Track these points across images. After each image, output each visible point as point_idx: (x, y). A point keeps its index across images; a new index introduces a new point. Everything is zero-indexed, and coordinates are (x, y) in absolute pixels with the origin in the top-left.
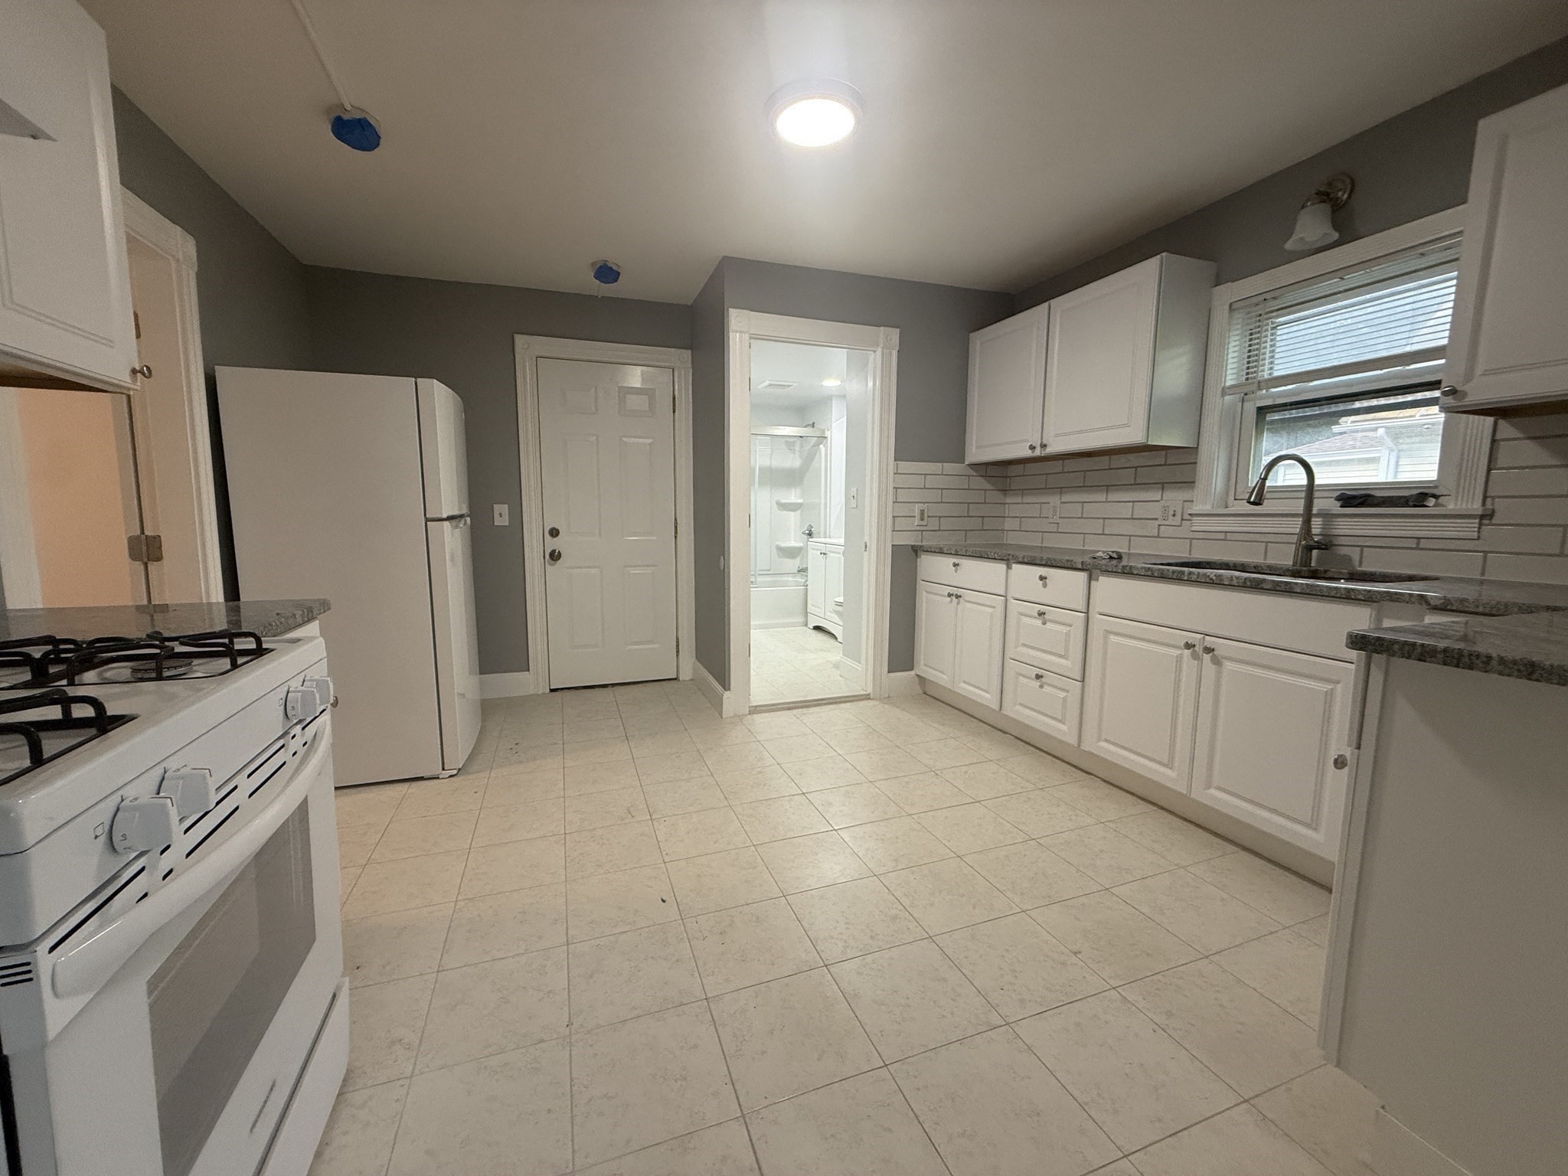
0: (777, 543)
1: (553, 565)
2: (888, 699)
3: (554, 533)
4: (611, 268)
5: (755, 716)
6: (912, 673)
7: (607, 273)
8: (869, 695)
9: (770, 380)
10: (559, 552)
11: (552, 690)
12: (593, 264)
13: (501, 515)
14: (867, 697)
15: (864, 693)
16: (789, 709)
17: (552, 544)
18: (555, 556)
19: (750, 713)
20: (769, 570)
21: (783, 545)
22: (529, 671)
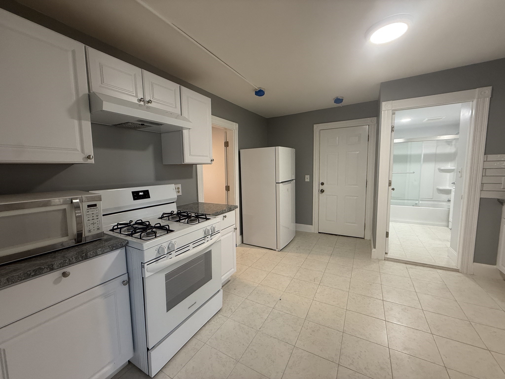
0: (437, 187)
1: (322, 194)
2: (472, 276)
3: (322, 184)
4: (339, 99)
5: (387, 262)
6: (495, 267)
7: (338, 100)
8: (458, 270)
9: (428, 118)
10: (324, 190)
11: (319, 233)
12: (334, 99)
13: (307, 178)
14: (457, 271)
15: (456, 268)
16: (406, 263)
17: (321, 187)
18: (322, 191)
19: (385, 260)
20: (432, 199)
21: (441, 188)
22: (312, 225)
